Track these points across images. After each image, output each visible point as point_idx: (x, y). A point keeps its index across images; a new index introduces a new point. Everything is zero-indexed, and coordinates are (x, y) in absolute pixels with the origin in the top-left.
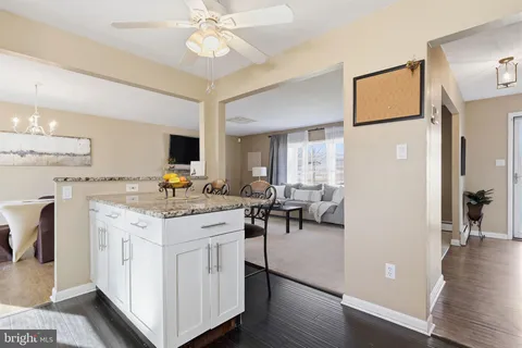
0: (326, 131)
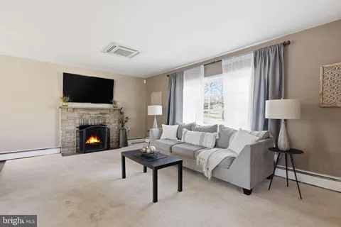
0: (224, 62)
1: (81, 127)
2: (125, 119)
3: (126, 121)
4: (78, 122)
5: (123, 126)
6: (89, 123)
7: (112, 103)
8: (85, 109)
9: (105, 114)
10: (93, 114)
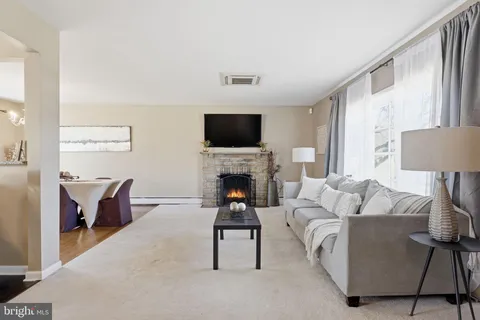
1: (222, 176)
2: (275, 167)
3: (276, 171)
4: (219, 170)
5: (272, 177)
6: (231, 172)
7: (259, 146)
8: (226, 155)
9: (249, 160)
10: (235, 160)
